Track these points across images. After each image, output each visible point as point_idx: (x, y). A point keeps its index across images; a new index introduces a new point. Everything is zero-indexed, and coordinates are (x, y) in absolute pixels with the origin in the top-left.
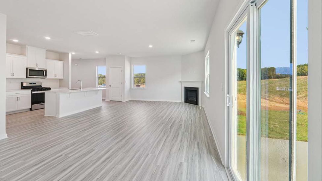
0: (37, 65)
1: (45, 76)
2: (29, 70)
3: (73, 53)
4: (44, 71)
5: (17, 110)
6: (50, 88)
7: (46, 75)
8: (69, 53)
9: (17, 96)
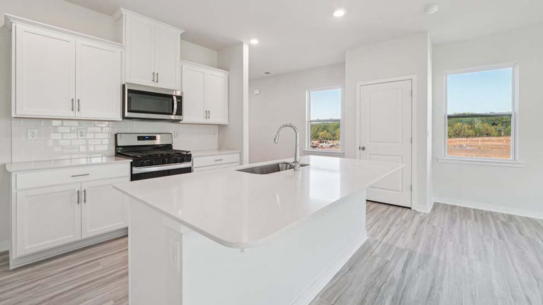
0: (155, 77)
1: (177, 114)
2: (129, 90)
3: (254, 42)
4: (175, 98)
5: (79, 238)
6: (190, 155)
7: (179, 113)
8: (242, 43)
9: (77, 188)
